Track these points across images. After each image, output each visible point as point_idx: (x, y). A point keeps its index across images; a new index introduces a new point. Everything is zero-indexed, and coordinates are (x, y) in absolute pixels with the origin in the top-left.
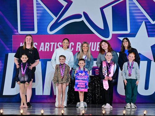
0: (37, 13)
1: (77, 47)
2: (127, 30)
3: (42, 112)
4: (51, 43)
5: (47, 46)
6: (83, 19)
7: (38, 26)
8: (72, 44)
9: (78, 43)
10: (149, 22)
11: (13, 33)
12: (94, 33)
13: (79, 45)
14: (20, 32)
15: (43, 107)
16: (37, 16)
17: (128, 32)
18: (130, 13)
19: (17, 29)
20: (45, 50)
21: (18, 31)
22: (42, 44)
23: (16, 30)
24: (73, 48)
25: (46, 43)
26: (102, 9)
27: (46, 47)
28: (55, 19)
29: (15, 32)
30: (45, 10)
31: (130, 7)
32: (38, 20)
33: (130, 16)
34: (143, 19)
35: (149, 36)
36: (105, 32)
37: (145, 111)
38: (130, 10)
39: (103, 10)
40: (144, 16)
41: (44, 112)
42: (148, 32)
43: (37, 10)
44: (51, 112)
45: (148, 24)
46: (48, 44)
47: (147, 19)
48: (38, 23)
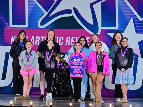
0: (29, 8)
1: (67, 41)
2: (115, 26)
3: (31, 103)
4: (41, 37)
5: (38, 39)
6: (73, 14)
7: (29, 20)
8: (62, 39)
9: (67, 38)
10: (137, 19)
11: (4, 26)
12: (83, 29)
13: (68, 39)
14: (11, 26)
15: (32, 99)
16: (29, 11)
17: (117, 28)
18: (119, 9)
19: (9, 22)
20: (36, 44)
21: (9, 25)
22: (33, 38)
23: (7, 24)
24: (62, 43)
25: (37, 37)
26: (91, 5)
27: (36, 41)
28: (46, 13)
29: (7, 25)
30: (36, 5)
31: (119, 4)
32: (29, 14)
33: (119, 12)
34: (132, 16)
35: (137, 32)
36: (94, 27)
37: (131, 105)
38: (119, 7)
39: (93, 6)
40: (133, 13)
41: (33, 104)
42: (135, 28)
43: (29, 5)
44: (40, 104)
45: (136, 20)
46: (39, 37)
47: (135, 16)
48: (29, 17)
